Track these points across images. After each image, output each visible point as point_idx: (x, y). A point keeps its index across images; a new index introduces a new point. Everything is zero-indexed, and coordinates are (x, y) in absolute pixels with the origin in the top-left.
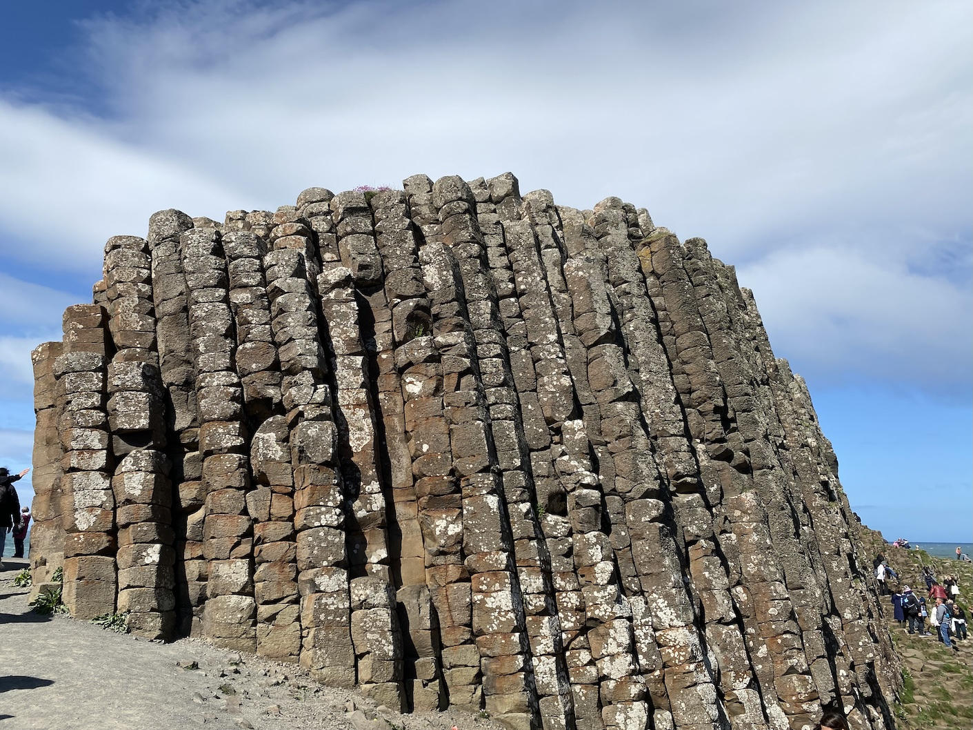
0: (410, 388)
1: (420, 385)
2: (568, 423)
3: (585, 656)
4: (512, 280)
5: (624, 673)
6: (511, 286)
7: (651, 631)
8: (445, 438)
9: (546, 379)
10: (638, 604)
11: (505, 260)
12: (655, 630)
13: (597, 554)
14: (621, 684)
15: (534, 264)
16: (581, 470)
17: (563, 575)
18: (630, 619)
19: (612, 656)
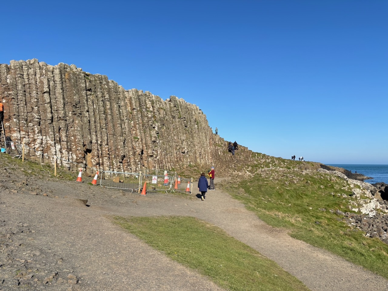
0: (3, 101)
1: (5, 101)
2: (34, 108)
3: (33, 145)
4: (28, 81)
5: (38, 147)
6: (28, 82)
7: (46, 141)
8: (8, 110)
9: (32, 100)
10: (44, 137)
11: (27, 77)
12: (47, 141)
13: (36, 129)
14: (37, 148)
15: (33, 78)
16: (36, 116)
17: (31, 133)
18: (42, 139)
19: (36, 144)
